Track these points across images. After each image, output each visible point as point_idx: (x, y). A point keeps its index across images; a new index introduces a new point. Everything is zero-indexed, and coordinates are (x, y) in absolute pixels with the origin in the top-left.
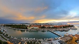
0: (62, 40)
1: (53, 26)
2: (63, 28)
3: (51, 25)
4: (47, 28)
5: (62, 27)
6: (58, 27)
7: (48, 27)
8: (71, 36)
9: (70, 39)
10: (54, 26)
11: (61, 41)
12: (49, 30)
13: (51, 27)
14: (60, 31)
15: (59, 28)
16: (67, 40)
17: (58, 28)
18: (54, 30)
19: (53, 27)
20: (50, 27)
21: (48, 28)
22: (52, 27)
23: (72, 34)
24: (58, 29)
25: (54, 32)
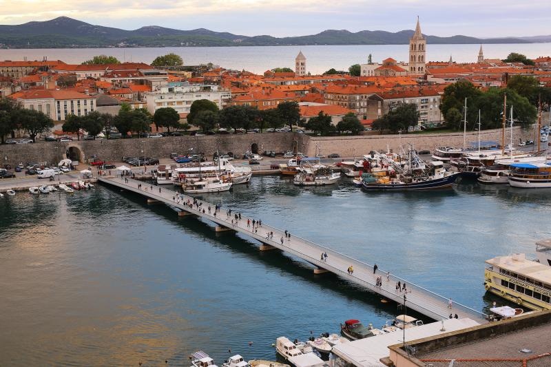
2: (451, 125)
4: (72, 125)
5: (432, 112)
6: (315, 94)
10: (237, 81)
12: (118, 175)
13: (166, 117)
14: (373, 190)
15: (351, 127)
19: (216, 97)
20: (153, 103)
22: (198, 107)
25: (244, 229)
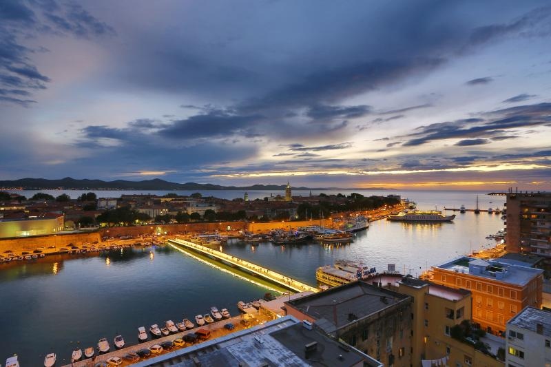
0: (309, 322)
1: (210, 201)
2: (301, 219)
3: (196, 196)
6: (251, 208)
8: (384, 283)
9: (383, 308)
10: (222, 203)
11: (299, 328)
13: (195, 216)
14: (277, 243)
16: (352, 317)
19: (215, 208)
20: (190, 211)
22: (208, 212)
23: (391, 267)
24: (254, 226)
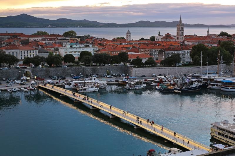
1: (85, 40)
4: (27, 61)
7: (33, 54)
10: (100, 43)
15: (151, 63)
17: (138, 63)
18: (102, 82)
19: (91, 50)
21: (36, 61)
24: (136, 72)
